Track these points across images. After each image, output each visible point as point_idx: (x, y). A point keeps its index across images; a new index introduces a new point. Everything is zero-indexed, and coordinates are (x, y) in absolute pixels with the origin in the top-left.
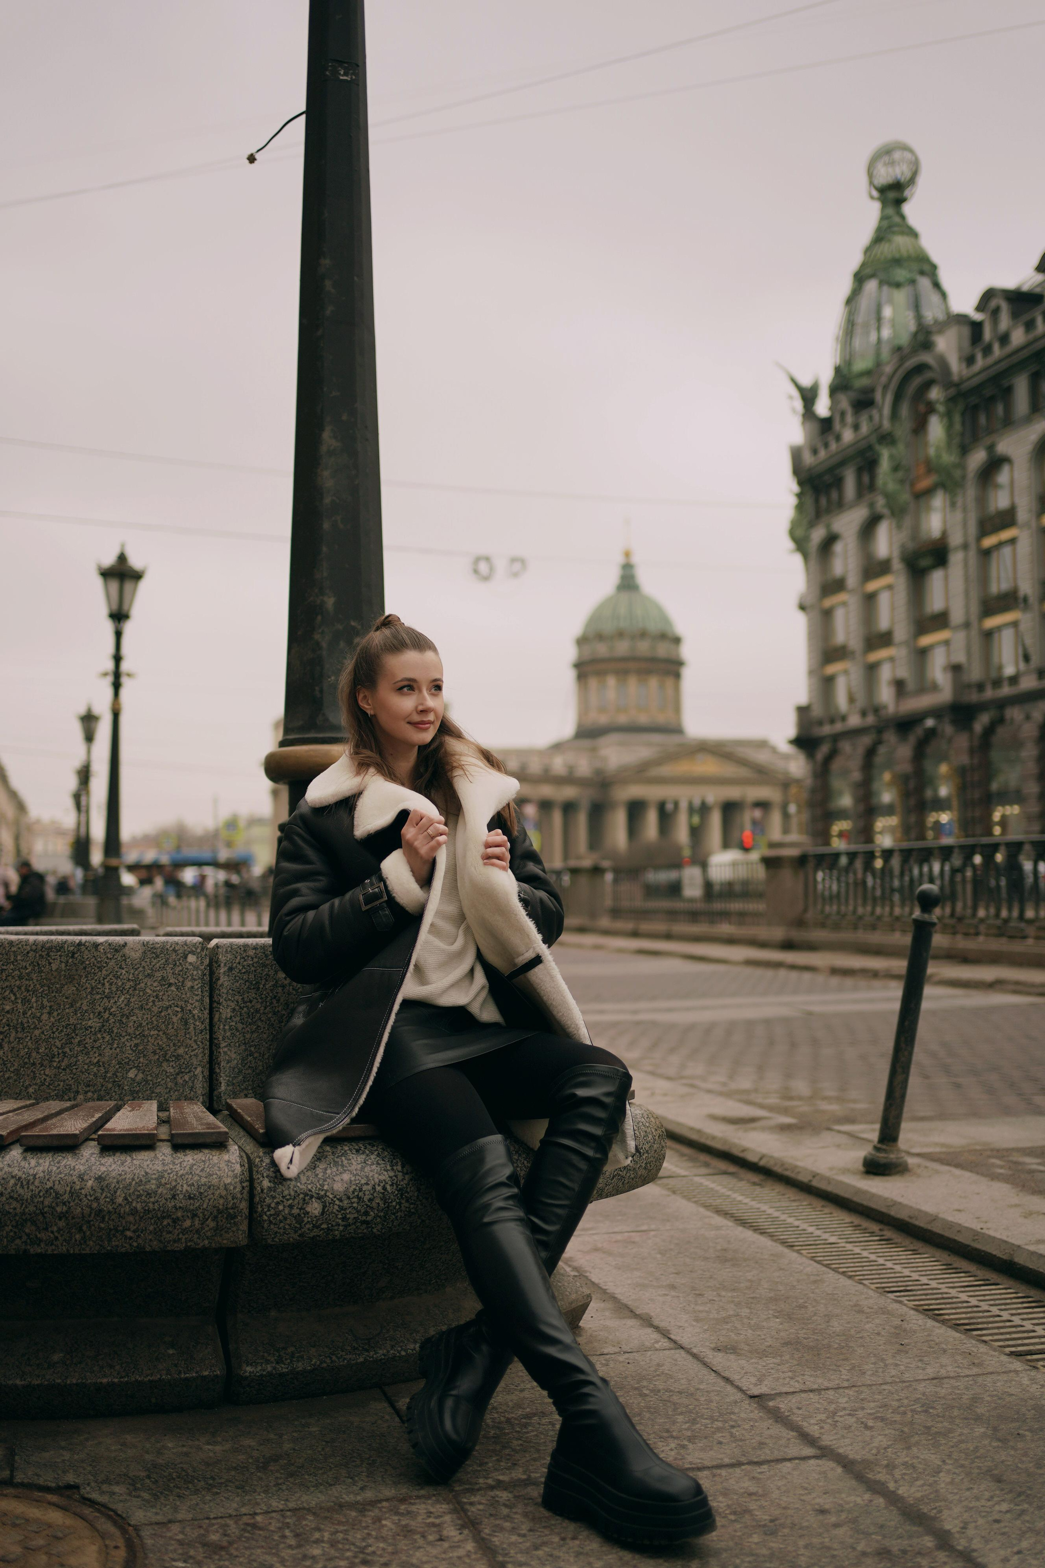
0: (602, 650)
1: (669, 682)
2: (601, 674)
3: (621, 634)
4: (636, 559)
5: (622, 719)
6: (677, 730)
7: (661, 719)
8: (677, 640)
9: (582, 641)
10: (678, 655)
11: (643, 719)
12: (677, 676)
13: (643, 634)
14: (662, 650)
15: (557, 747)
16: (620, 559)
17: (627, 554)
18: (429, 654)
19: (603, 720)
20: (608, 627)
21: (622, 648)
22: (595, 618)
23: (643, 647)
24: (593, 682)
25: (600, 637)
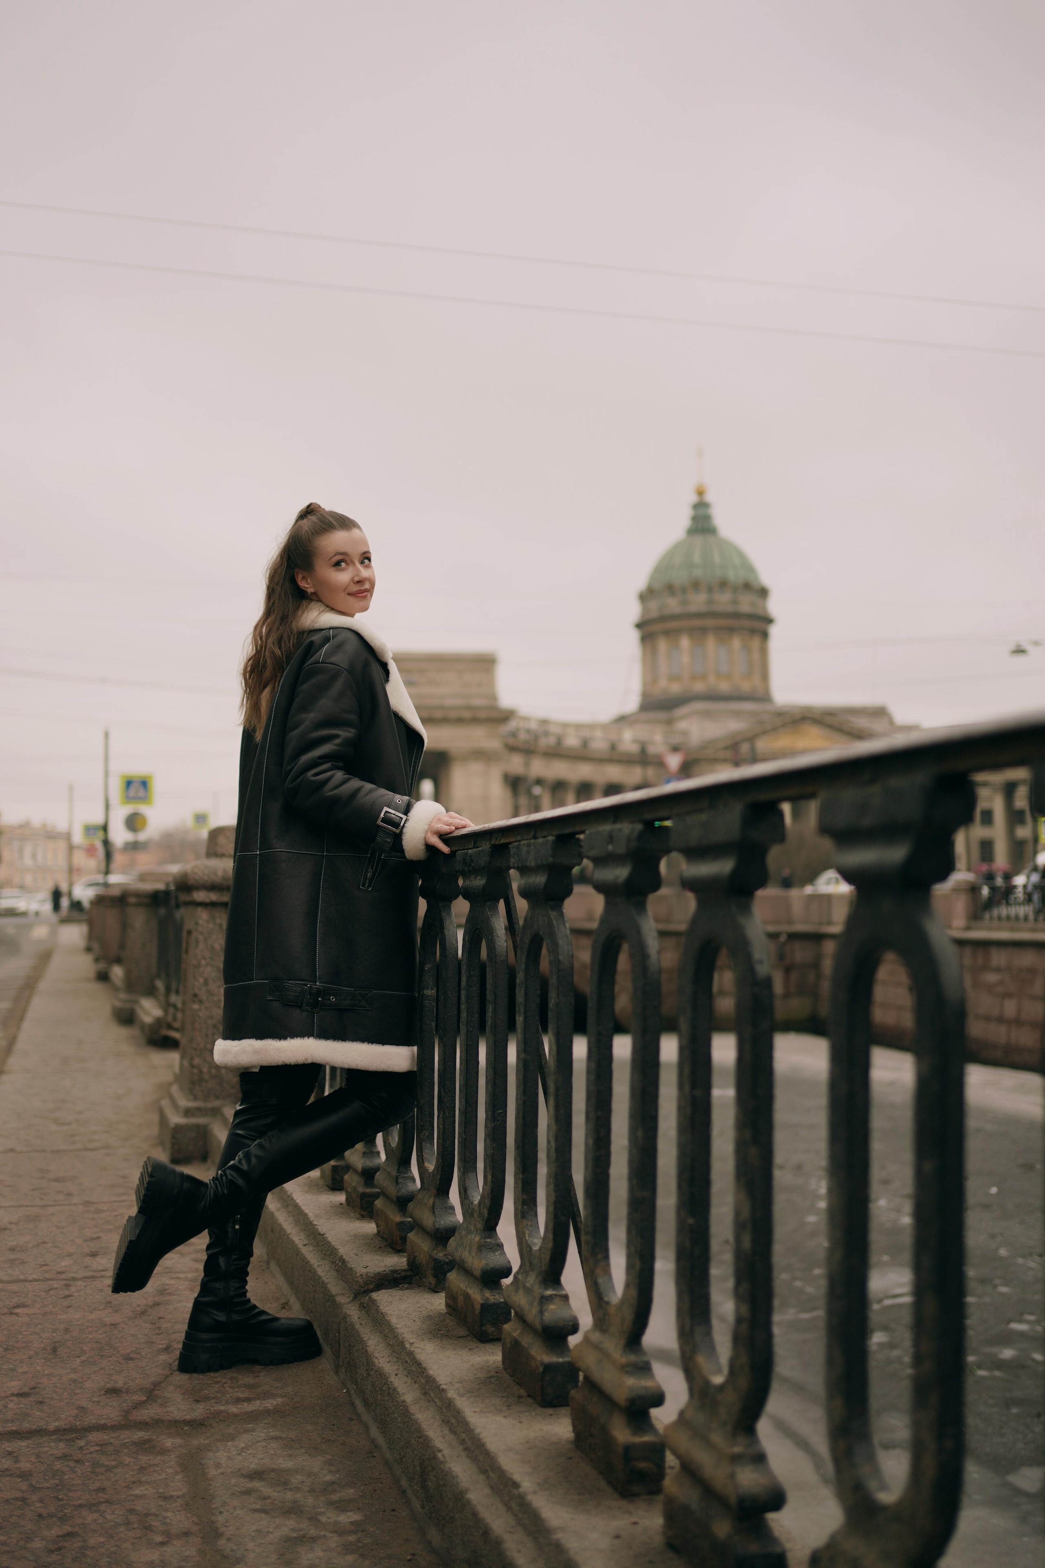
0: (673, 605)
1: (756, 642)
2: (672, 634)
3: (696, 585)
4: (709, 498)
5: (699, 687)
6: (765, 697)
7: (746, 686)
8: (763, 593)
9: (645, 597)
10: (765, 609)
11: (724, 687)
12: (765, 635)
13: (723, 584)
14: (746, 604)
15: (622, 720)
16: (693, 498)
17: (700, 493)
18: (355, 531)
19: (675, 688)
20: (680, 577)
21: (698, 601)
22: (663, 568)
23: (723, 600)
24: (662, 645)
25: (670, 589)
